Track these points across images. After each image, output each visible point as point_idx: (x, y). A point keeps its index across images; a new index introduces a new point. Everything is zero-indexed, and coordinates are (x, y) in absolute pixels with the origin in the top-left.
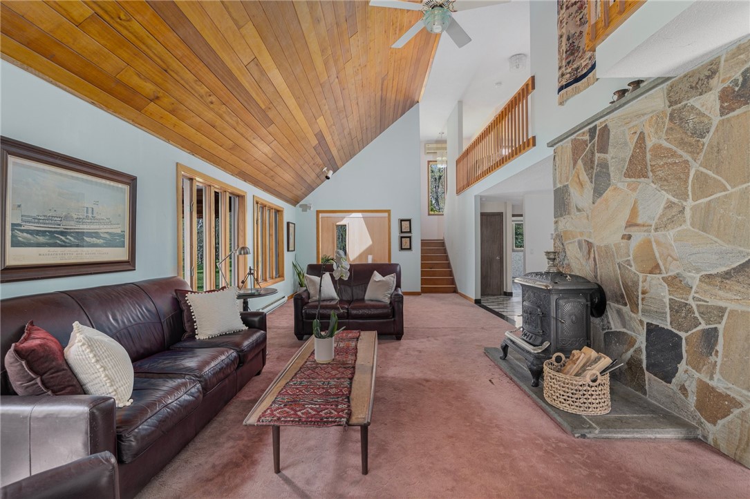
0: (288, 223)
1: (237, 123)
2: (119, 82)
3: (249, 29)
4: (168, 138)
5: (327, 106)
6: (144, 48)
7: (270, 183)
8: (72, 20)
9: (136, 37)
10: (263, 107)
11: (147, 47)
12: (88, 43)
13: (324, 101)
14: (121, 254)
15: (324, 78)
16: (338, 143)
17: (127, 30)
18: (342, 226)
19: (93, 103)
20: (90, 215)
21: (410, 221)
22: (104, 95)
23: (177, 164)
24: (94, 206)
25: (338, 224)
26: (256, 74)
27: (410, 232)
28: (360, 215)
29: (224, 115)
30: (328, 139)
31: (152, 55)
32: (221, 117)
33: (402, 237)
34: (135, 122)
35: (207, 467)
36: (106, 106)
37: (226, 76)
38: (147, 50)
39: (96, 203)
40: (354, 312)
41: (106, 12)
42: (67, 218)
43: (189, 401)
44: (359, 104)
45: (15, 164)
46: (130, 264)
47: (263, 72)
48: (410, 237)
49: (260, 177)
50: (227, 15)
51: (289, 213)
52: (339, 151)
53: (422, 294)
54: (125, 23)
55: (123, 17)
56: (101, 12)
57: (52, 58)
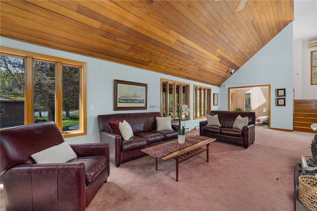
0: (214, 94)
1: (179, 61)
2: (140, 60)
3: (172, 32)
4: (157, 71)
5: (219, 44)
6: (143, 50)
7: (201, 79)
8: (127, 50)
9: (141, 48)
10: (187, 54)
11: (144, 49)
12: (131, 54)
13: (217, 43)
14: (143, 105)
15: (212, 34)
16: (234, 57)
17: (138, 47)
18: (248, 94)
19: (136, 67)
20: (135, 95)
21: (284, 90)
22: (138, 64)
23: (161, 78)
24: (136, 93)
25: (245, 93)
26: (180, 45)
27: (285, 95)
28: (259, 88)
29: (173, 60)
30: (227, 57)
31: (146, 51)
32: (172, 61)
33: (278, 99)
34: (147, 69)
35: (144, 163)
36: (139, 67)
37: (170, 49)
38: (144, 50)
39: (137, 92)
40: (224, 132)
41: (133, 46)
42: (130, 96)
43: (143, 145)
44: (240, 37)
45: (119, 85)
46: (145, 108)
47: (182, 43)
48: (284, 99)
49: (196, 77)
50: (163, 32)
51: (215, 90)
52: (236, 60)
53: (294, 131)
54: (137, 46)
55: (136, 45)
56: (132, 46)
57: (125, 60)
